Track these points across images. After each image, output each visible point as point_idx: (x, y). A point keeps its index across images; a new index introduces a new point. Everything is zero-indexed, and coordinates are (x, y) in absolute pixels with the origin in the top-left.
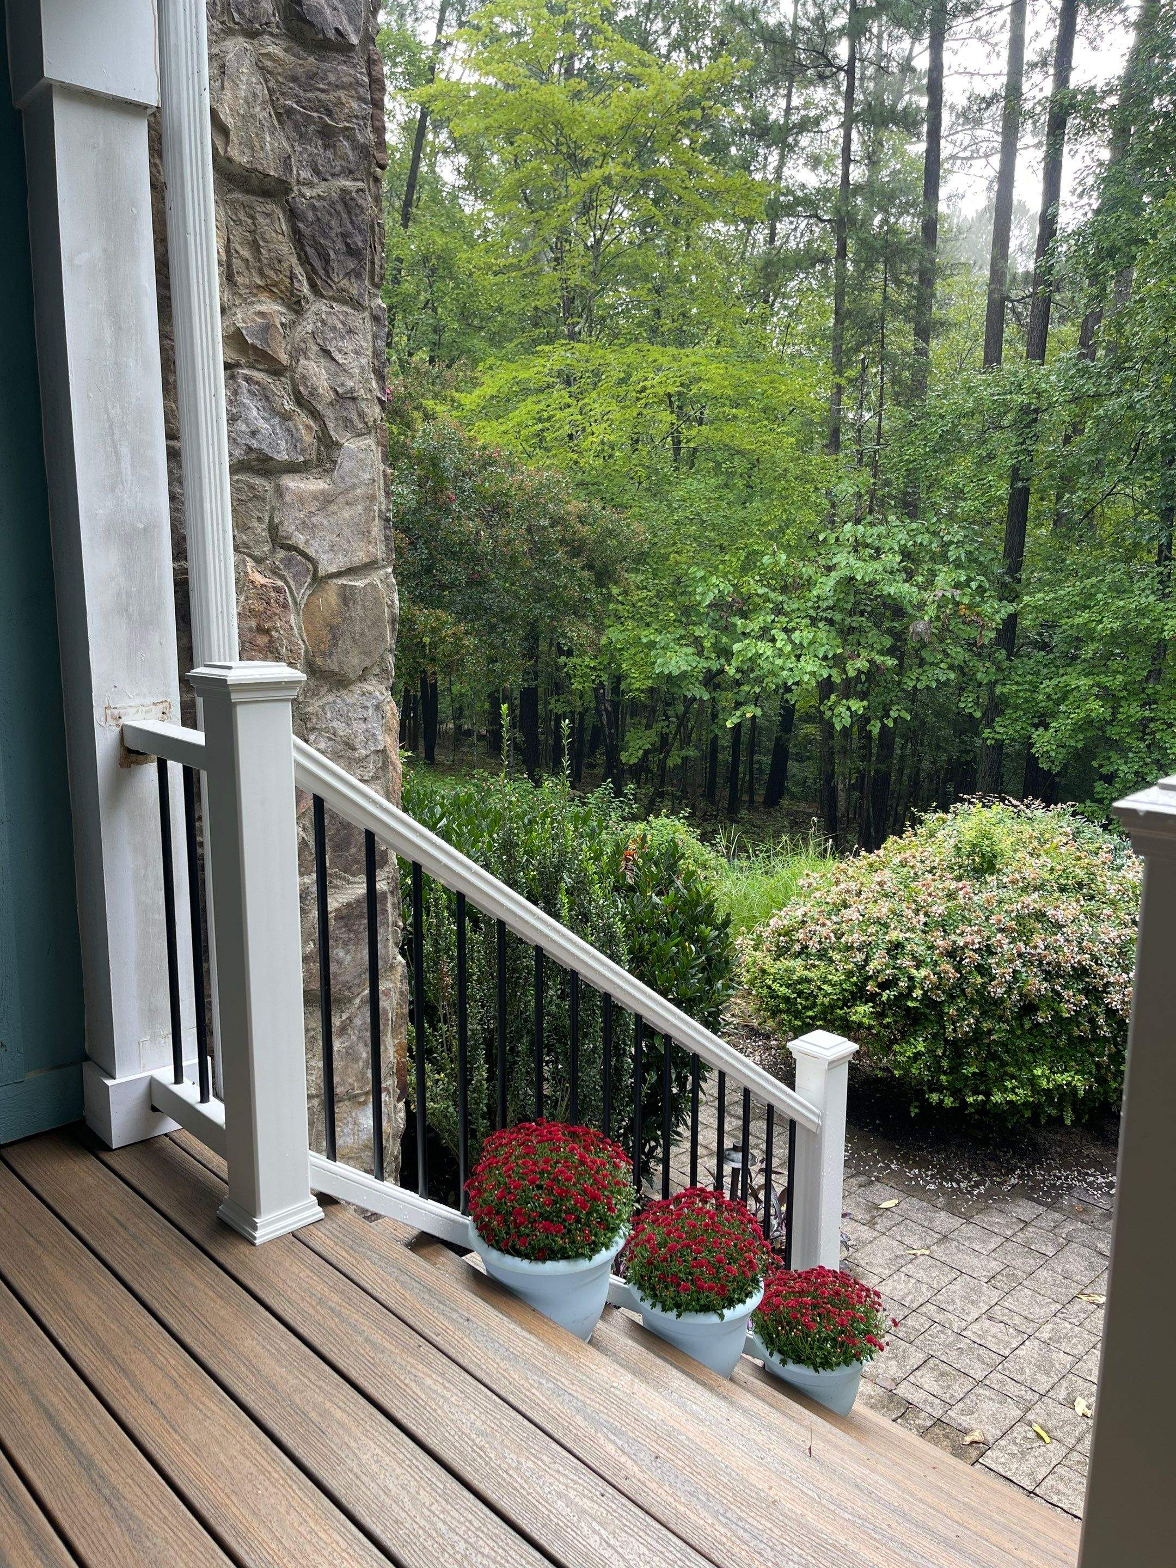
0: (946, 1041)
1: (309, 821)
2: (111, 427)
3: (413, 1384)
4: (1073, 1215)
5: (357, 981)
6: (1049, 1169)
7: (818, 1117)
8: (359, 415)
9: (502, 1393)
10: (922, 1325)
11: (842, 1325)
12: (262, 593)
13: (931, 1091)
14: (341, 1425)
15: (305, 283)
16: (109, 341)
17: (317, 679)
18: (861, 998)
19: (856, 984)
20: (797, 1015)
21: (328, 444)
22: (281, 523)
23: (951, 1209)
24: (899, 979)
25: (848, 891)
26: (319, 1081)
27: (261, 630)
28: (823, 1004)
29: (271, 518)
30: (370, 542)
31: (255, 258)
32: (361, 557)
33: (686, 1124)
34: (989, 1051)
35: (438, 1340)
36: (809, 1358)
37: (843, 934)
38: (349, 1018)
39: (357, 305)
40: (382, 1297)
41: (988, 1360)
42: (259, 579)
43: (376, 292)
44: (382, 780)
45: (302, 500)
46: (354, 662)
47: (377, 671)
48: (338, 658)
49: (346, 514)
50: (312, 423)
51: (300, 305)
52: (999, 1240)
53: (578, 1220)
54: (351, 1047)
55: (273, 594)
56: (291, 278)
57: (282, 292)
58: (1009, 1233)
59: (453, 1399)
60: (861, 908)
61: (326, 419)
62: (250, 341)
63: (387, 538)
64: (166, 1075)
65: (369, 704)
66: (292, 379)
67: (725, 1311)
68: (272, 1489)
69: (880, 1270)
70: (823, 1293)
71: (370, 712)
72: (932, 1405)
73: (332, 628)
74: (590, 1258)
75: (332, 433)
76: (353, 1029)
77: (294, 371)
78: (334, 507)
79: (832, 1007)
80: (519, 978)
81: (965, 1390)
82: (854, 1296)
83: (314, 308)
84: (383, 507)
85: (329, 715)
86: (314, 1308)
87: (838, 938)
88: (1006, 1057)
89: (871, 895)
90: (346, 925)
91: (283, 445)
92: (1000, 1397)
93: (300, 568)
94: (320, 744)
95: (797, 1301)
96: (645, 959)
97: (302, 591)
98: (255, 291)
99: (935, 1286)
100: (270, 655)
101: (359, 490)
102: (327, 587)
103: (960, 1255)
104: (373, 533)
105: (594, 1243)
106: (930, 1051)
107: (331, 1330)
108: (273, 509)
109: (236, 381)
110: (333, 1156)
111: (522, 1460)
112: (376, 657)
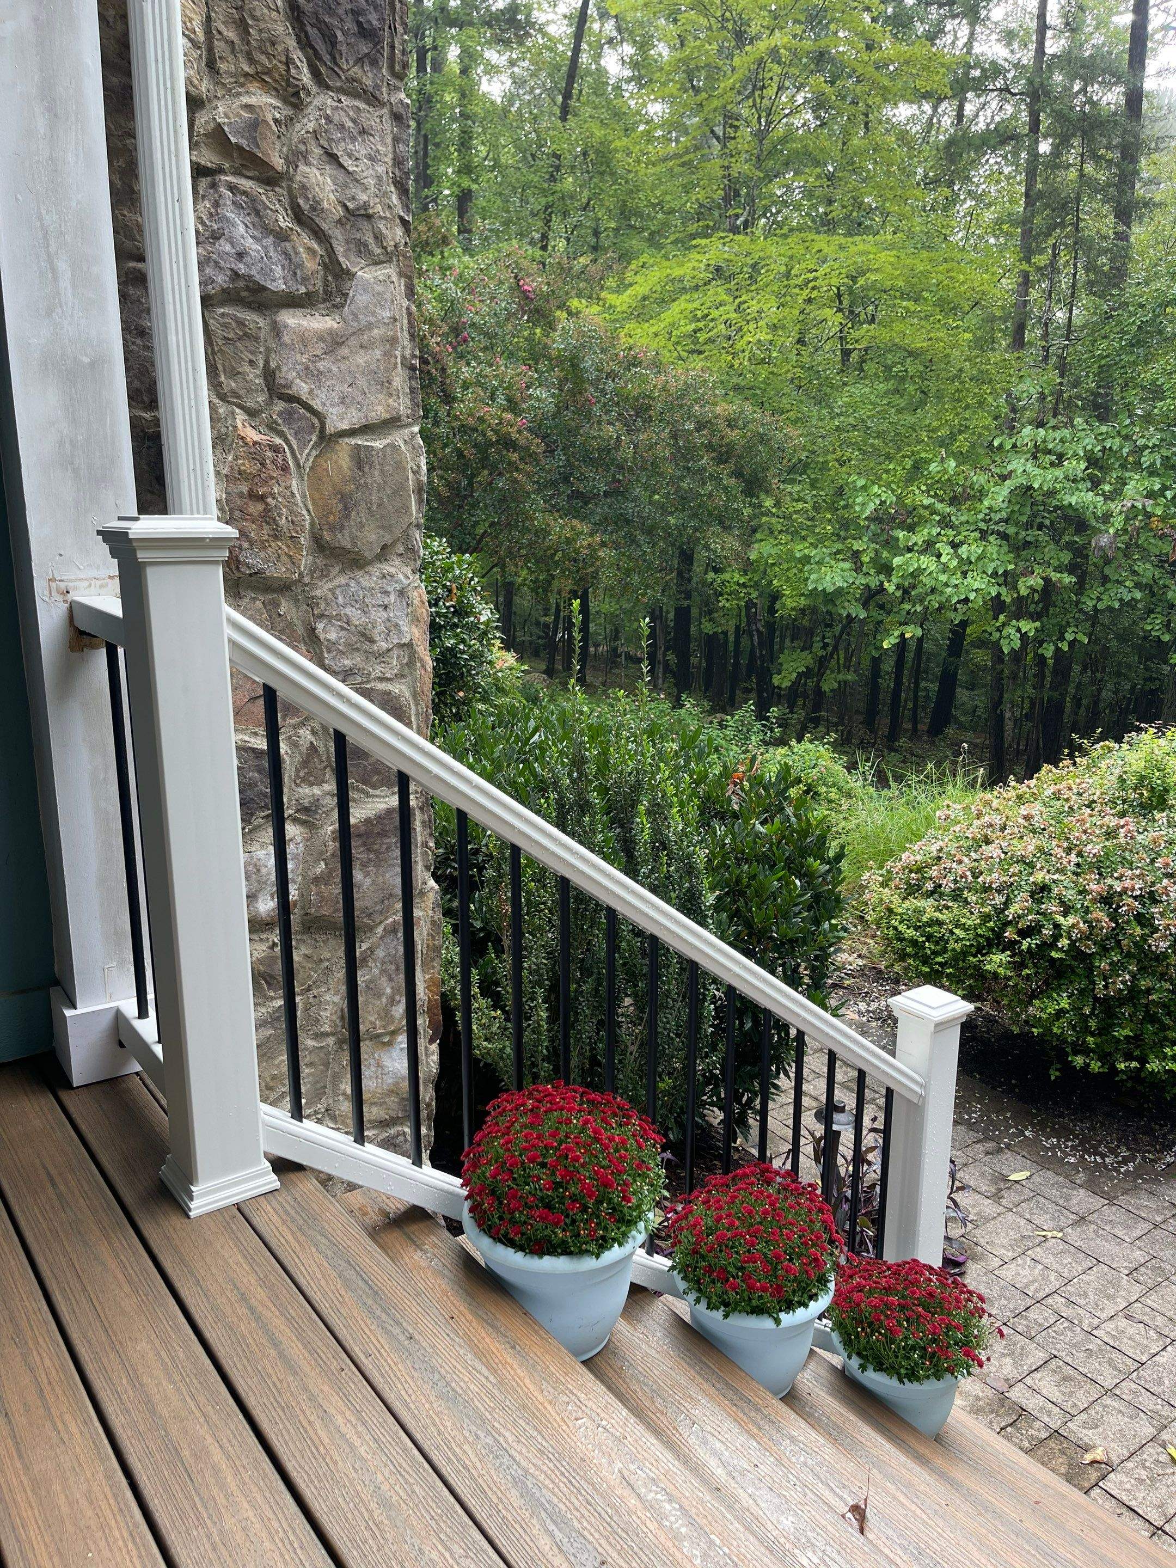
0: (1096, 999)
2: (45, 237)
3: (318, 1425)
5: (378, 908)
7: (921, 1085)
8: (376, 238)
9: (426, 1447)
10: (1046, 1319)
11: (934, 1333)
12: (254, 452)
13: (1076, 1053)
14: (216, 1471)
15: (305, 70)
16: (42, 131)
17: (326, 557)
18: (998, 945)
19: (992, 930)
20: (926, 961)
21: (336, 273)
22: (278, 367)
23: (1092, 1186)
24: (1043, 926)
25: (991, 825)
26: (334, 1018)
27: (254, 496)
28: (954, 950)
29: (267, 362)
30: (391, 395)
31: (242, 40)
32: (379, 412)
33: (787, 1074)
34: (1147, 1012)
36: (893, 1368)
37: (981, 873)
38: (369, 948)
39: (373, 99)
40: (316, 1297)
41: (1120, 1366)
42: (252, 435)
43: (400, 84)
44: (409, 679)
45: (304, 341)
46: (371, 537)
47: (401, 549)
49: (361, 359)
50: (316, 246)
51: (299, 98)
52: (1147, 1226)
53: (584, 1209)
54: (371, 981)
55: (269, 454)
56: (287, 64)
57: (276, 81)
58: (1159, 1219)
59: (362, 1450)
60: (1004, 844)
61: (333, 241)
62: (233, 140)
63: (412, 390)
64: (130, 1007)
65: (390, 589)
66: (290, 190)
67: (782, 1316)
68: (106, 1553)
69: (1003, 1251)
70: (914, 1293)
71: (392, 598)
72: (1049, 1414)
73: (344, 498)
74: (598, 1257)
75: (341, 259)
76: (375, 961)
77: (291, 180)
78: (345, 351)
79: (964, 953)
80: (585, 909)
81: (1091, 1399)
82: (952, 1300)
83: (317, 102)
84: (408, 353)
85: (341, 600)
86: (232, 1305)
87: (975, 876)
88: (1167, 1021)
89: (1016, 830)
90: (364, 844)
91: (278, 271)
92: (1131, 1411)
93: (302, 424)
94: (329, 633)
95: (882, 1300)
96: (742, 894)
97: (307, 451)
98: (242, 80)
99: (1065, 1275)
100: (266, 527)
101: (376, 331)
102: (337, 447)
103: (1098, 1241)
104: (395, 384)
105: (603, 1238)
106: (1076, 1009)
107: (243, 1337)
108: (268, 351)
109: (217, 191)
110: (298, 1114)
111: (426, 1549)
112: (398, 533)
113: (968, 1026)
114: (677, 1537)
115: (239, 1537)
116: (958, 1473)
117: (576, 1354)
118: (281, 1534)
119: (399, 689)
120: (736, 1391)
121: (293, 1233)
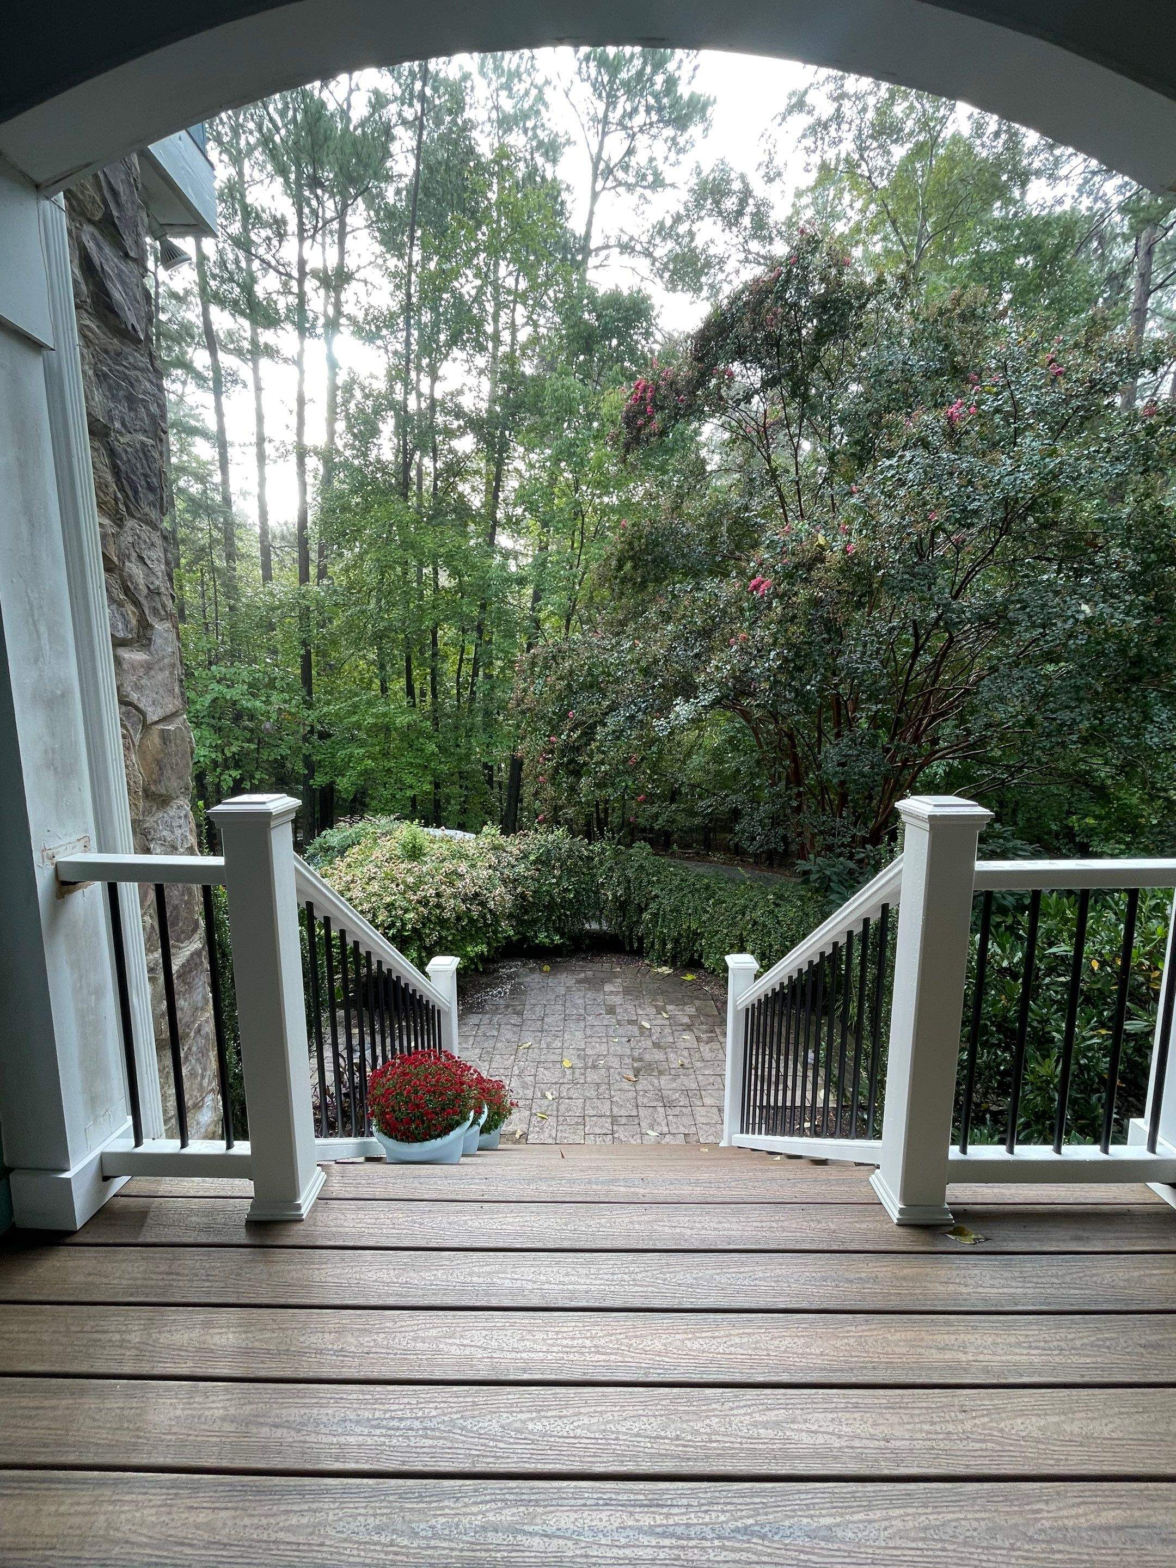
1: (153, 911)
2: (31, 609)
4: (496, 1011)
6: (472, 996)
8: (162, 606)
15: (123, 505)
17: (151, 801)
21: (144, 625)
22: (122, 685)
30: (174, 697)
32: (169, 708)
39: (155, 526)
43: (164, 518)
45: (135, 668)
46: (173, 785)
47: (184, 790)
48: (163, 784)
49: (160, 677)
50: (135, 611)
51: (121, 521)
56: (114, 500)
57: (108, 509)
61: (143, 608)
63: (182, 694)
64: (123, 1143)
65: (183, 815)
66: (121, 576)
71: (182, 819)
73: (159, 763)
75: (147, 618)
77: (123, 570)
78: (152, 673)
83: (130, 525)
84: (179, 671)
85: (160, 827)
90: (181, 980)
91: (121, 626)
93: (134, 719)
94: (155, 850)
97: (138, 736)
101: (165, 660)
102: (152, 732)
104: (175, 691)
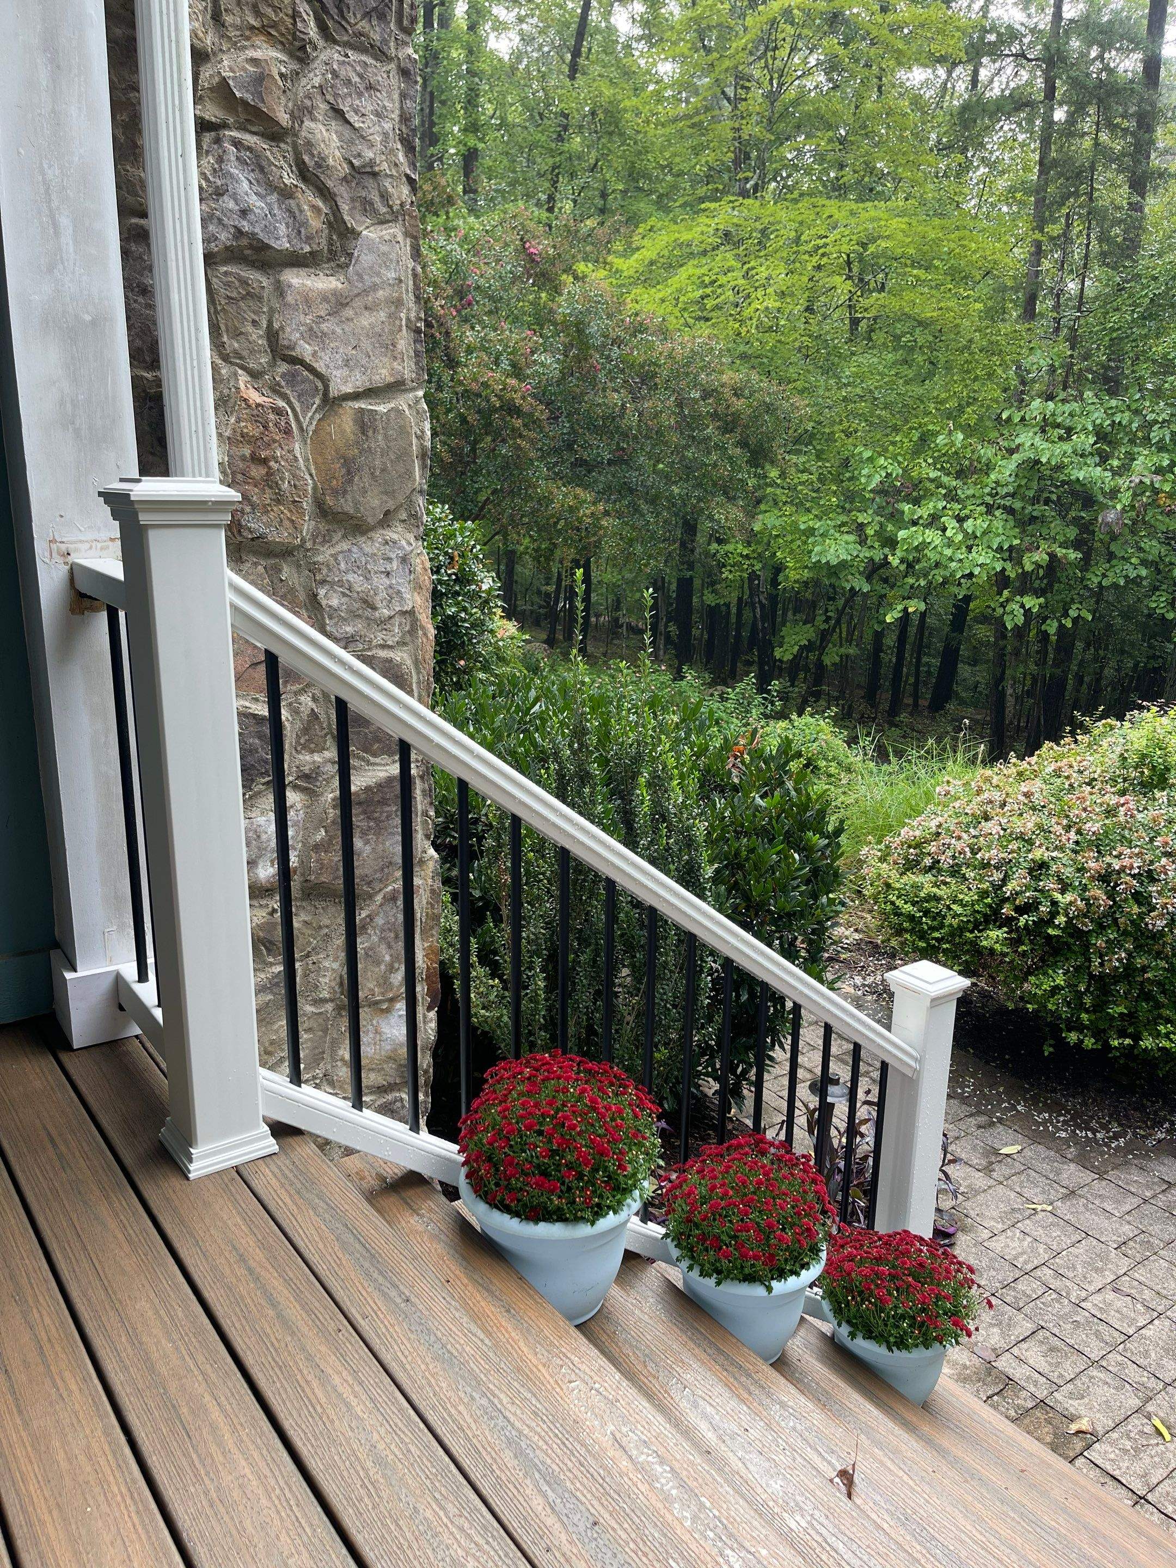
0: (1091, 976)
2: (47, 191)
3: (315, 1384)
5: (378, 875)
7: (916, 1060)
8: (382, 196)
9: (421, 1406)
10: (1034, 1291)
11: (924, 1303)
12: (257, 414)
13: (1069, 1030)
14: (214, 1428)
15: (312, 24)
16: (44, 83)
17: (328, 522)
18: (995, 921)
19: (990, 906)
20: (922, 936)
21: (342, 232)
22: (282, 328)
23: (1083, 1161)
24: (1040, 903)
25: (991, 802)
26: (333, 984)
27: (256, 459)
28: (951, 925)
29: (270, 323)
30: (395, 358)
32: (383, 375)
33: (782, 1047)
34: (1142, 990)
35: (362, 1324)
36: (882, 1336)
37: (980, 849)
38: (369, 916)
39: (380, 54)
40: (314, 1259)
41: (1107, 1338)
42: (255, 397)
43: (407, 39)
44: (411, 647)
45: (308, 301)
46: (374, 503)
47: (404, 516)
48: (354, 499)
49: (366, 320)
50: (320, 204)
51: (306, 52)
52: (1136, 1201)
53: (580, 1177)
54: (370, 949)
55: (271, 416)
56: (294, 17)
57: (282, 35)
58: (1148, 1194)
59: (358, 1409)
60: (1004, 821)
61: (338, 199)
62: (238, 95)
63: (417, 354)
64: (130, 971)
65: (393, 556)
66: (295, 146)
67: (774, 1284)
68: (104, 1508)
69: (992, 1223)
70: (904, 1263)
71: (395, 564)
72: (1036, 1383)
73: (347, 462)
74: (593, 1224)
75: (346, 218)
76: (374, 928)
77: (296, 135)
78: (348, 312)
79: (961, 929)
80: (584, 880)
81: (1078, 1370)
82: (942, 1270)
83: (323, 57)
84: (413, 315)
85: (343, 566)
86: (230, 1265)
87: (974, 853)
88: (1162, 999)
89: (1016, 807)
90: (364, 812)
91: (282, 229)
92: (1117, 1383)
93: (306, 386)
94: (332, 599)
95: (872, 1270)
96: (741, 867)
97: (310, 414)
98: (248, 33)
99: (1054, 1247)
100: (268, 490)
101: (381, 292)
102: (341, 411)
103: (1087, 1215)
104: (399, 347)
105: (599, 1205)
106: (1071, 986)
107: (242, 1297)
108: (272, 311)
109: (221, 146)
110: (296, 1078)
111: (421, 1507)
112: (401, 499)
113: (964, 1002)
114: (667, 1499)
115: (236, 1494)
116: (945, 1441)
117: (570, 1318)
118: (278, 1491)
119: (399, 656)
120: (727, 1357)
121: (291, 1196)
